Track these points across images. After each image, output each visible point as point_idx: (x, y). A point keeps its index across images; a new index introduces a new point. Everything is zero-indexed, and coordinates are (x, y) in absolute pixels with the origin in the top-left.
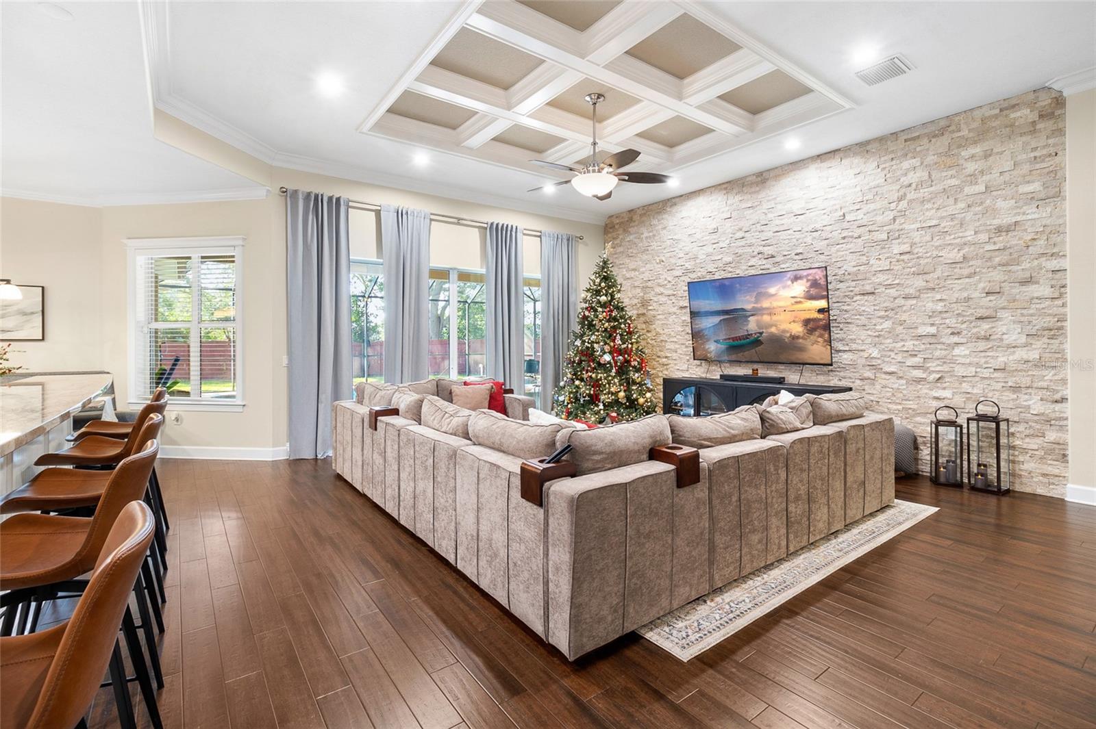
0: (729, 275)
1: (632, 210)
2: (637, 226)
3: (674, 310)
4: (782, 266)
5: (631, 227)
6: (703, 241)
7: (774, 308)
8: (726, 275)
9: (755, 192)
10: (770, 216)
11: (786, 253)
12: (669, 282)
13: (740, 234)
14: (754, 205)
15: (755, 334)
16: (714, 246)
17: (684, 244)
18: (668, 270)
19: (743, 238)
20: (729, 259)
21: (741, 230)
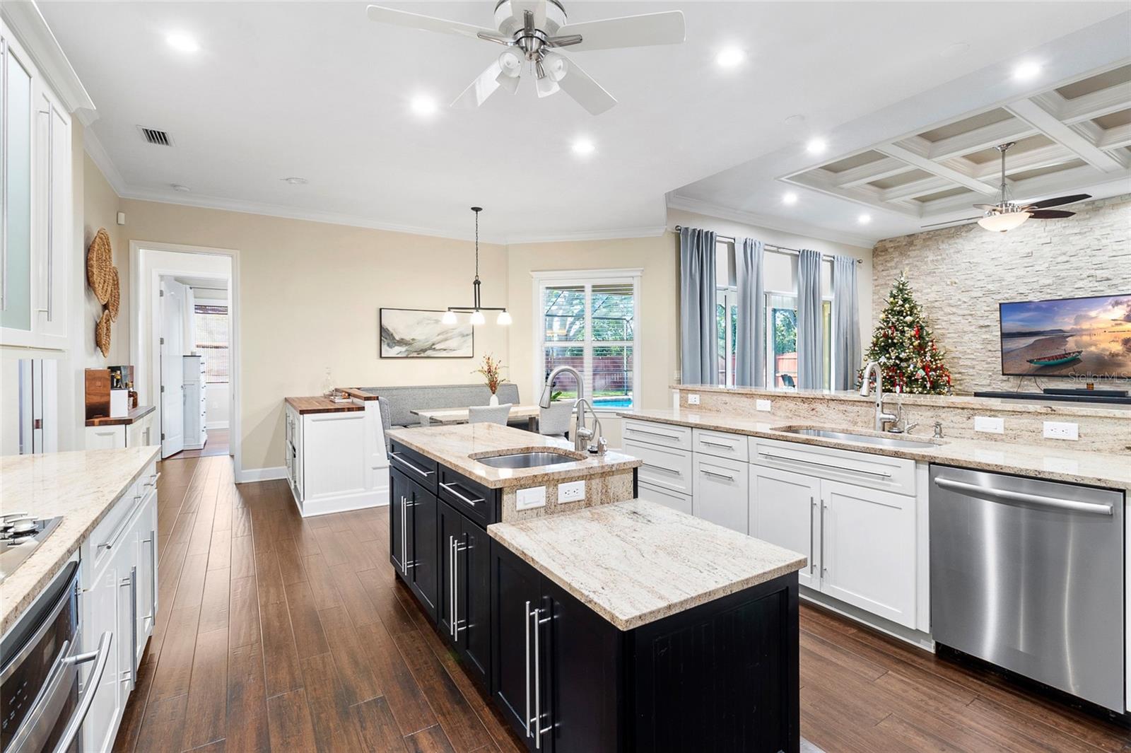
0: (1048, 297)
1: (913, 235)
2: (918, 250)
3: (973, 328)
4: (1121, 288)
5: (910, 251)
6: (1011, 265)
7: (1094, 329)
8: (1043, 296)
9: (1084, 219)
10: (1104, 242)
11: (1125, 276)
12: (965, 302)
13: (1061, 259)
14: (1082, 231)
15: (1074, 353)
16: (1028, 269)
17: (984, 267)
18: (963, 292)
19: (1067, 262)
20: (1049, 281)
21: (1064, 254)
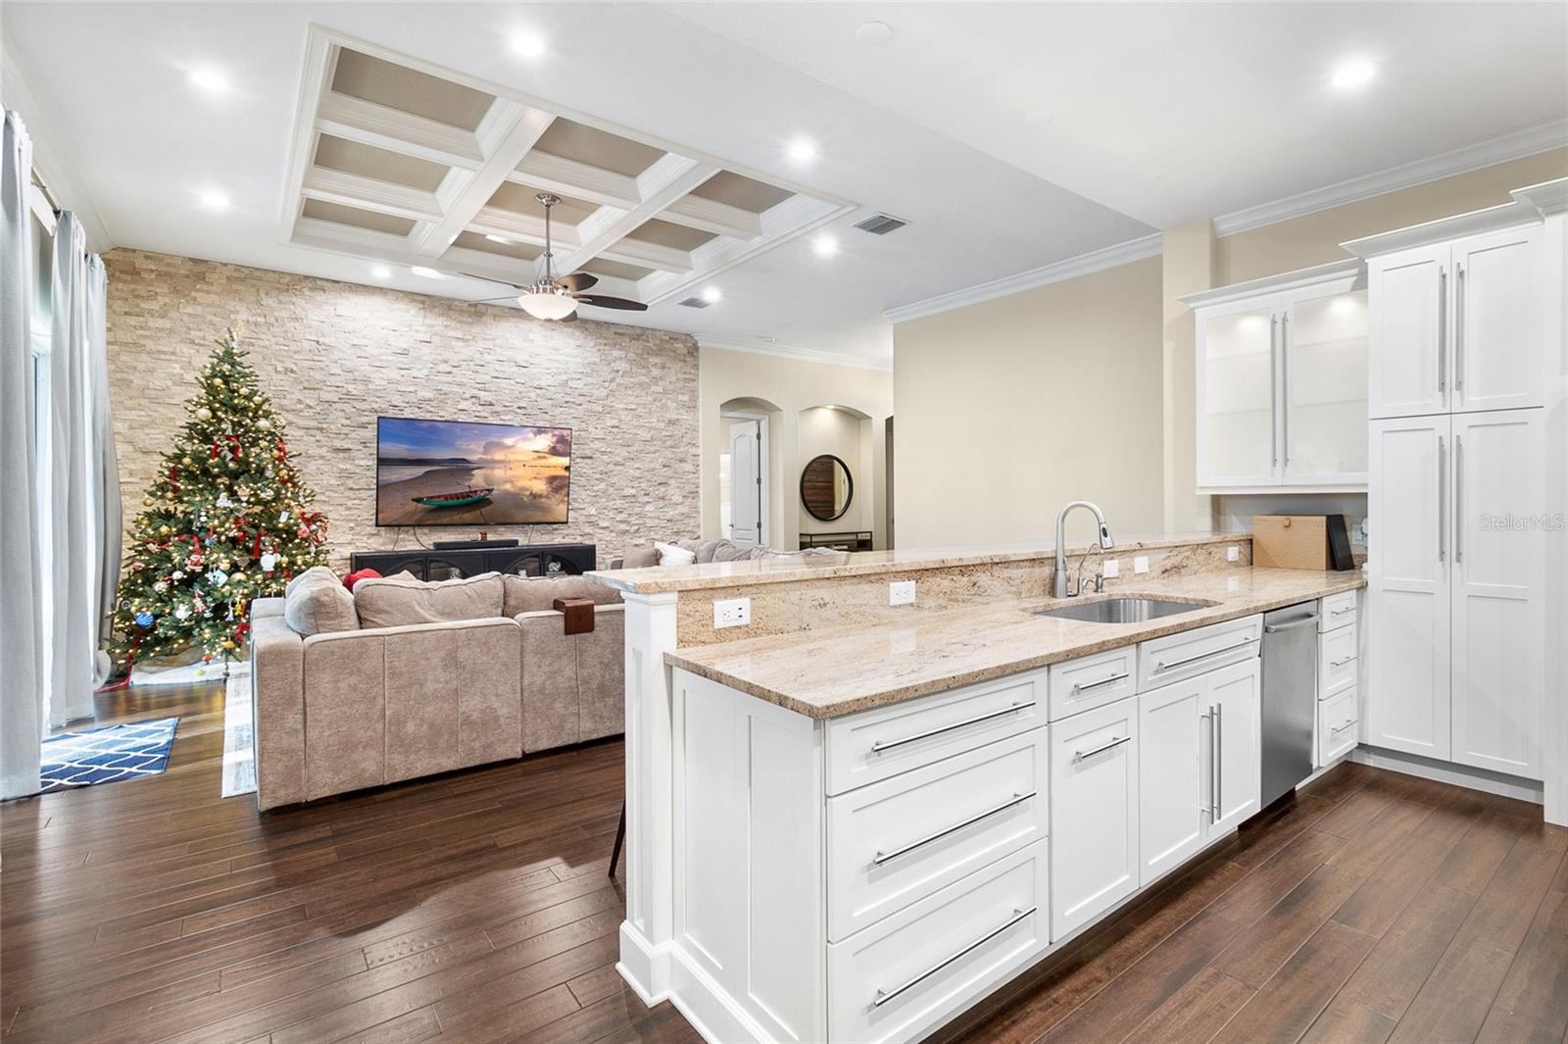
0: (428, 416)
1: (206, 261)
2: (216, 293)
3: (323, 451)
4: (502, 417)
5: (198, 291)
6: (381, 360)
7: (509, 461)
8: (422, 414)
9: (467, 323)
10: (487, 357)
11: (507, 404)
12: (310, 407)
13: (443, 367)
14: (466, 337)
15: (482, 491)
16: (403, 372)
17: (341, 355)
18: (305, 388)
19: (449, 373)
20: (429, 395)
21: (446, 362)
